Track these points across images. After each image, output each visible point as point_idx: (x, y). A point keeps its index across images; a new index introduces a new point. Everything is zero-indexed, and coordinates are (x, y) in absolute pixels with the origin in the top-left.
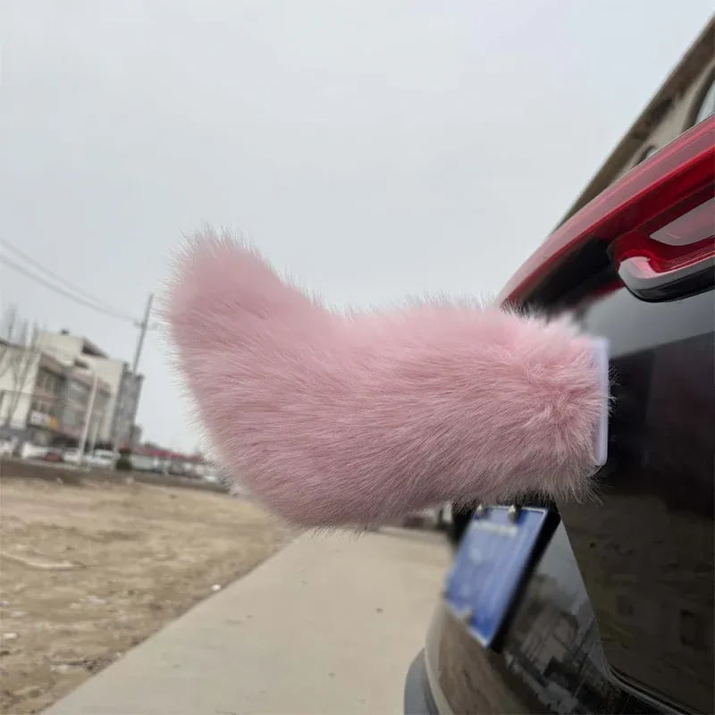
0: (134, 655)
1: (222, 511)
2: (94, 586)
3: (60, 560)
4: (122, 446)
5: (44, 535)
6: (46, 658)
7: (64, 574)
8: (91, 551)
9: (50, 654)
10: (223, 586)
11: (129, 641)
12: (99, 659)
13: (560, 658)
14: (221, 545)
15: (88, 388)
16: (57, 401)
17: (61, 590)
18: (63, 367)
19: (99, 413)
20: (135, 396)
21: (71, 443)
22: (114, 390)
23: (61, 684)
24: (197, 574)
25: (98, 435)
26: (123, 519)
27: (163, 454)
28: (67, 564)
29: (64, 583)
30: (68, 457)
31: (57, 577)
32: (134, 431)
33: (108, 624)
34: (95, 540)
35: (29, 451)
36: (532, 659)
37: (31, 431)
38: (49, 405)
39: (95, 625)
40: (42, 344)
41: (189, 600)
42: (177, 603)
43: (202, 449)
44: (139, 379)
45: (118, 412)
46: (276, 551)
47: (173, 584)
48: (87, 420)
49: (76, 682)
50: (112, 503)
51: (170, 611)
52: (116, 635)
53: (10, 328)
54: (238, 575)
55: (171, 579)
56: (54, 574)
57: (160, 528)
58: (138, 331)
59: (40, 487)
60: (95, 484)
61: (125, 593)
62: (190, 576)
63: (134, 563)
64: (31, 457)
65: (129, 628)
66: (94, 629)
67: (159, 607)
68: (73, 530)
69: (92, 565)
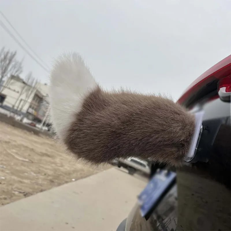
0: (40, 194)
2: (34, 169)
3: (25, 158)
5: (23, 149)
6: (12, 189)
7: (26, 163)
8: (36, 158)
9: (13, 187)
10: (76, 180)
11: (40, 190)
12: (29, 193)
14: (79, 166)
16: (38, 106)
17: (23, 168)
21: (39, 121)
23: (14, 198)
24: (69, 174)
26: (50, 150)
28: (27, 160)
29: (25, 166)
30: (37, 125)
31: (23, 163)
33: (35, 182)
34: (39, 155)
35: (25, 121)
37: (28, 114)
38: (35, 107)
39: (31, 182)
40: (38, 87)
41: (63, 182)
42: (59, 182)
46: (97, 173)
47: (60, 175)
49: (19, 198)
50: (48, 144)
51: (56, 184)
52: (36, 187)
53: (29, 79)
54: (82, 178)
55: (59, 173)
57: (61, 156)
59: (26, 133)
60: (44, 137)
61: (43, 174)
62: (66, 174)
63: (49, 165)
64: (26, 123)
65: (42, 186)
66: (29, 183)
67: (53, 182)
68: (32, 149)
69: (35, 162)
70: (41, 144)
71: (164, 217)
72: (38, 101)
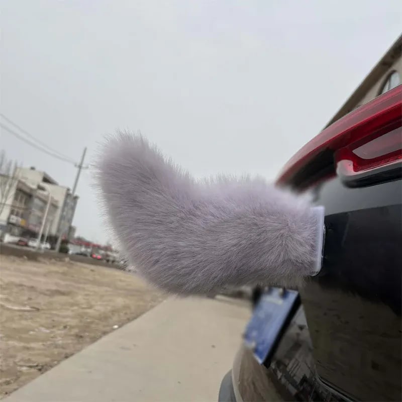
0: (65, 364)
1: (121, 281)
2: (43, 321)
3: (25, 305)
4: (63, 238)
5: (15, 290)
6: (15, 363)
7: (26, 313)
8: (42, 301)
9: (17, 360)
10: (120, 327)
11: (63, 356)
12: (46, 365)
14: (120, 301)
15: (45, 202)
16: (26, 209)
17: (24, 323)
18: (31, 189)
19: (51, 218)
20: (73, 209)
21: (33, 235)
22: (61, 205)
23: (23, 378)
24: (104, 318)
25: (49, 231)
26: (62, 283)
27: (88, 244)
28: (28, 308)
29: (26, 319)
30: (31, 243)
31: (22, 315)
32: (71, 229)
33: (52, 344)
34: (45, 295)
35: (8, 238)
36: (292, 375)
37: (9, 227)
38: (21, 211)
39: (43, 345)
40: (20, 175)
41: (99, 334)
42: (92, 335)
43: (111, 243)
44: (76, 198)
45: (62, 218)
46: (152, 307)
47: (92, 323)
48: (44, 221)
49: (32, 378)
50: (57, 272)
51: (88, 340)
52: (56, 351)
54: (129, 320)
55: (89, 320)
56: (21, 313)
57: (84, 289)
58: (77, 170)
59: (14, 261)
60: (46, 261)
61: (62, 327)
62: (100, 319)
63: (68, 309)
64: (10, 243)
65: (63, 348)
66: (42, 347)
67: (81, 337)
68: (32, 287)
69: (43, 310)
70: (45, 275)
71: (287, 361)
72: (23, 201)
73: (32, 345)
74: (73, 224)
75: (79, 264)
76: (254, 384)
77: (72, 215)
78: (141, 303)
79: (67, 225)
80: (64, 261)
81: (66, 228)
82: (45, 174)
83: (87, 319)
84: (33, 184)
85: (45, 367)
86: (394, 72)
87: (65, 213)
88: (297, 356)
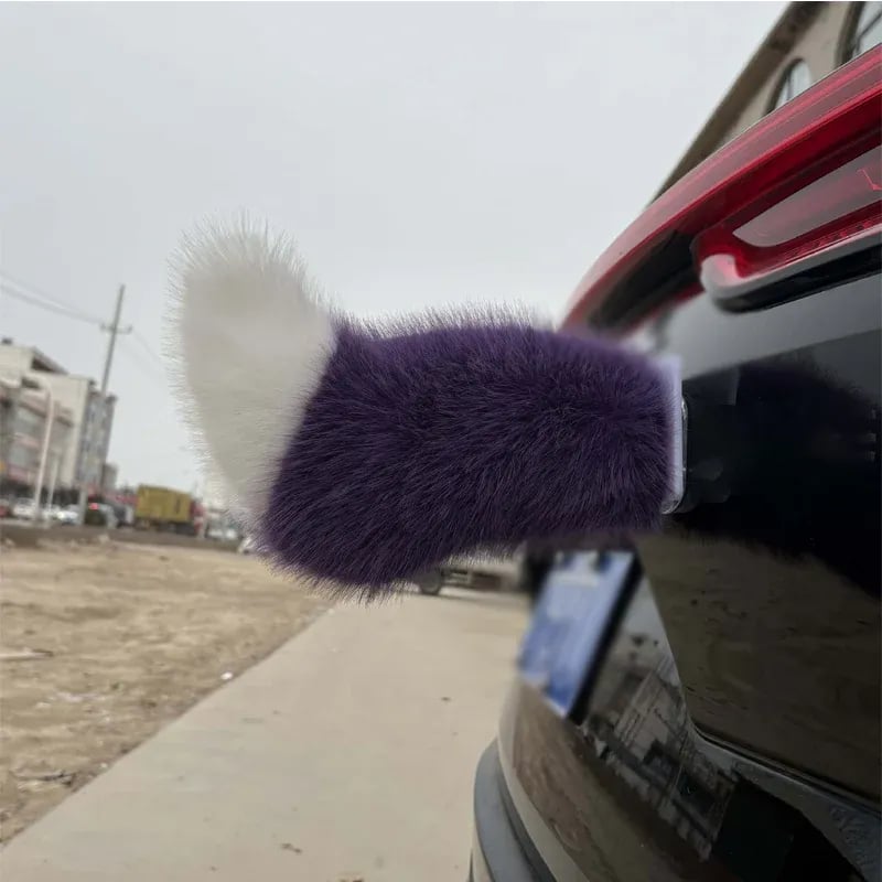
0: (122, 764)
1: (228, 575)
2: (65, 679)
3: (20, 648)
4: (91, 492)
6: (11, 774)
7: (25, 665)
8: (57, 634)
9: (15, 767)
10: (236, 675)
11: (116, 749)
12: (80, 772)
13: (663, 740)
14: (230, 620)
15: (42, 416)
17: (23, 685)
18: (8, 389)
20: (106, 425)
21: (23, 491)
22: (77, 418)
23: (33, 804)
24: (201, 658)
25: (58, 479)
26: (98, 591)
28: (27, 653)
29: (26, 677)
30: (18, 510)
31: (16, 669)
32: (107, 471)
33: (89, 727)
34: (62, 619)
36: (627, 744)
39: (71, 730)
41: (193, 695)
42: (177, 698)
44: (111, 400)
45: (84, 447)
46: (304, 626)
47: (171, 672)
48: (43, 458)
49: (52, 802)
50: (83, 569)
51: (168, 709)
52: (99, 741)
54: (255, 659)
55: (167, 667)
56: (13, 665)
57: (147, 601)
58: (107, 335)
60: (57, 545)
61: (107, 688)
62: (191, 663)
63: (116, 648)
65: (115, 732)
66: (70, 735)
67: (153, 705)
68: (31, 607)
69: (62, 653)
70: (57, 578)
71: (613, 717)
73: (46, 732)
74: (110, 459)
75: (131, 546)
76: (546, 771)
77: (106, 440)
78: (278, 620)
79: (97, 461)
80: (97, 543)
81: (95, 471)
82: (35, 351)
83: (162, 665)
84: (11, 376)
85: (79, 777)
86: (797, 62)
87: (88, 437)
88: (634, 702)
